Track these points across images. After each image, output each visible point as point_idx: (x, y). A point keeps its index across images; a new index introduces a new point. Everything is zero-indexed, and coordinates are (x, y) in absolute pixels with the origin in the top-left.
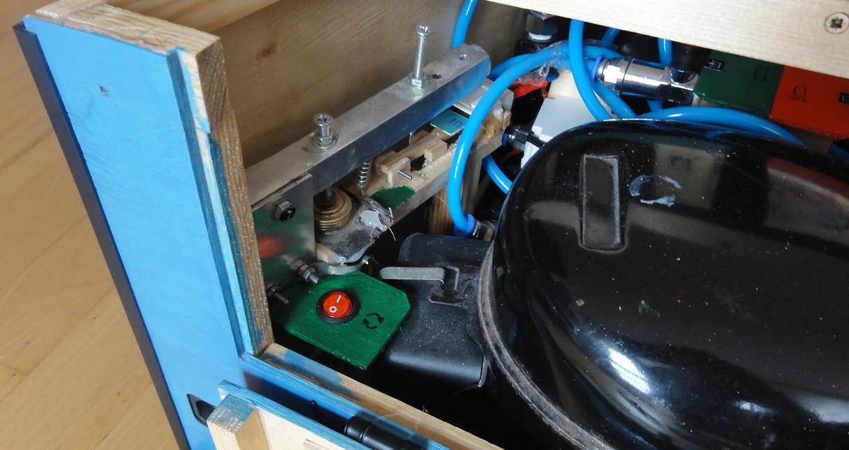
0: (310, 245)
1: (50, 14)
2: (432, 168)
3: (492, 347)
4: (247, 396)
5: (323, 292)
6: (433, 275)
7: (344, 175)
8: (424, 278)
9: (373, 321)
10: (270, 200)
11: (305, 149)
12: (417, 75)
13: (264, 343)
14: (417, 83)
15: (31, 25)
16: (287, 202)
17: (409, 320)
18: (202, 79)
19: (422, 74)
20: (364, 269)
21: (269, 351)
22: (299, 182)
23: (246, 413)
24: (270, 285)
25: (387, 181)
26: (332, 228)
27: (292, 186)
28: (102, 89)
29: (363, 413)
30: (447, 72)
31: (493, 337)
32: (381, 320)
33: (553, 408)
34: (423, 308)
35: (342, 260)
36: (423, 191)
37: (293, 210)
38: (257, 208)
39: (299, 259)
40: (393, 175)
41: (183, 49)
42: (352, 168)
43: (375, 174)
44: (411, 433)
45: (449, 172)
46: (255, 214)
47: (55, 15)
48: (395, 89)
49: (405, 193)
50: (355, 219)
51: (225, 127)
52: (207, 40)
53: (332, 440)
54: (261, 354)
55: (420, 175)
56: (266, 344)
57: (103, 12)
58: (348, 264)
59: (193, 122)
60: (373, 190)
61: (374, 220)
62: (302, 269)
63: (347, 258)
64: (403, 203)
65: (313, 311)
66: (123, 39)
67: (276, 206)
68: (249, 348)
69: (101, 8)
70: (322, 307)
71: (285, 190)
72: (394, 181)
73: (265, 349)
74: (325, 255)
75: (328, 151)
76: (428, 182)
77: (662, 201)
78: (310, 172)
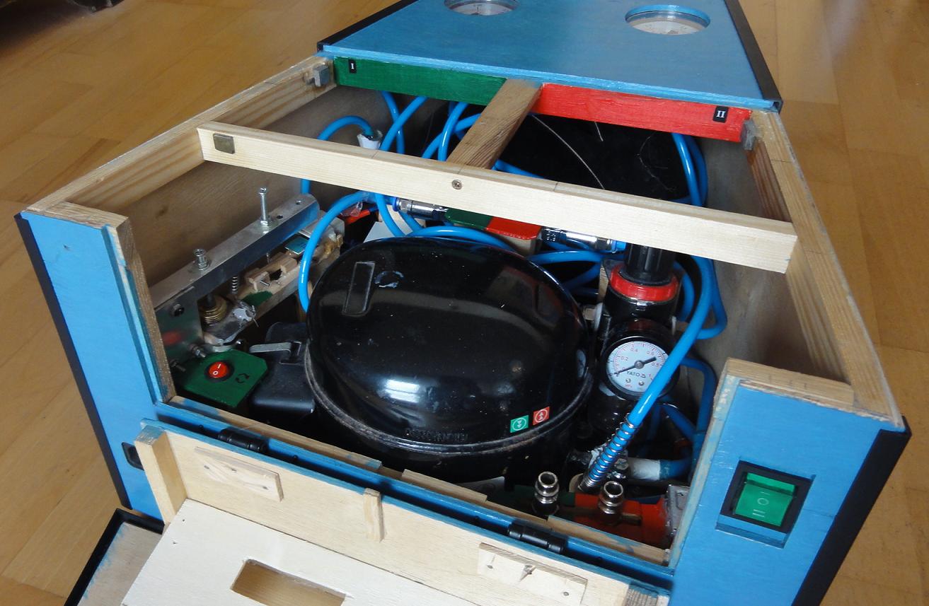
0: (200, 334)
1: (36, 209)
2: (285, 278)
3: (310, 382)
4: (158, 425)
5: (209, 364)
6: (284, 347)
7: (218, 286)
8: (278, 350)
9: (242, 378)
10: (166, 304)
11: (190, 272)
12: (265, 218)
13: (169, 395)
14: (264, 223)
15: (24, 215)
16: (178, 305)
17: (267, 376)
18: (120, 239)
19: (268, 217)
20: (238, 347)
21: (173, 400)
22: (186, 291)
23: (159, 434)
24: (173, 360)
25: (253, 288)
26: (213, 321)
27: (182, 294)
28: (65, 247)
29: (230, 428)
30: (287, 213)
31: (310, 376)
32: (247, 377)
33: (340, 410)
34: (277, 369)
35: (221, 341)
36: (279, 293)
37: (183, 309)
38: (157, 310)
39: (192, 343)
40: (256, 284)
41: (109, 225)
42: (223, 281)
43: (243, 284)
44: (259, 435)
45: (298, 279)
46: (157, 314)
47: (38, 210)
48: (250, 229)
49: (266, 295)
50: (230, 315)
51: (134, 263)
52: (121, 219)
53: (210, 443)
54: (168, 402)
55: (277, 283)
56: (171, 396)
57: (65, 206)
58: (225, 344)
59: (116, 261)
60: (243, 296)
61: (242, 314)
62: (194, 349)
63: (224, 339)
64: (264, 302)
65: (203, 376)
66: (78, 221)
67: (172, 308)
68: (159, 398)
69: (63, 204)
70: (209, 373)
71: (177, 297)
72: (258, 288)
73: (170, 400)
74: (210, 340)
75: (204, 271)
76: (283, 287)
77: (390, 285)
78: (192, 285)
